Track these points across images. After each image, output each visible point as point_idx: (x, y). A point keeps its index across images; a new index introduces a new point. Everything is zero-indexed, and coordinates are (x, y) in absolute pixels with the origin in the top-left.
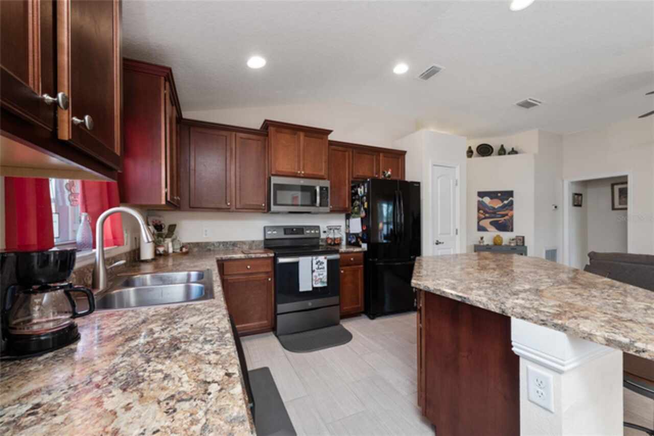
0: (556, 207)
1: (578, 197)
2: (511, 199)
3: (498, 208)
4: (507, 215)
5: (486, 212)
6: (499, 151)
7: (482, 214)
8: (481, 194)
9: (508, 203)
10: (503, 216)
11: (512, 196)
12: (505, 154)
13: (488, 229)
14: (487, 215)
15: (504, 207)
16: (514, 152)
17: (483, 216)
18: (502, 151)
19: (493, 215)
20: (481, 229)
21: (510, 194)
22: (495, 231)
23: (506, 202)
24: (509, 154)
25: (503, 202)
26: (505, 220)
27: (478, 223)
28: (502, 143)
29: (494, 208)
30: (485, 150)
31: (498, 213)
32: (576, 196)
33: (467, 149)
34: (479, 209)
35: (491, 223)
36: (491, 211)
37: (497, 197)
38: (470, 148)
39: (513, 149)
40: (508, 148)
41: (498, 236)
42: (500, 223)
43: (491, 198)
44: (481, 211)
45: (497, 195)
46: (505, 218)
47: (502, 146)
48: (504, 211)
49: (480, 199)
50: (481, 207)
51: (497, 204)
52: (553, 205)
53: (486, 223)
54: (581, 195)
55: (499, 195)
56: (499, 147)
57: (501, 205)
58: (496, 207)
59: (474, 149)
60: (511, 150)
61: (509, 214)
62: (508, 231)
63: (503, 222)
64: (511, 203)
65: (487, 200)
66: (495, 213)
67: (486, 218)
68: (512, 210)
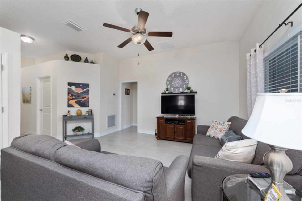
0: (114, 94)
1: (127, 91)
2: (87, 88)
3: (80, 93)
4: (85, 97)
5: (73, 95)
6: (85, 60)
7: (71, 96)
8: (70, 84)
9: (86, 90)
10: (83, 98)
11: (89, 87)
12: (88, 62)
13: (74, 106)
14: (74, 97)
15: (84, 93)
16: (92, 62)
17: (71, 98)
18: (86, 61)
19: (77, 97)
20: (70, 106)
21: (87, 85)
22: (79, 107)
23: (85, 90)
24: (90, 63)
25: (83, 90)
26: (84, 100)
27: (68, 102)
28: (87, 57)
29: (78, 93)
30: (76, 58)
31: (80, 96)
32: (126, 90)
33: (65, 55)
34: (69, 93)
35: (76, 102)
36: (77, 95)
37: (80, 87)
38: (67, 55)
39: (92, 61)
40: (90, 60)
41: (79, 110)
42: (82, 102)
43: (76, 87)
44: (70, 95)
45: (80, 85)
46: (84, 99)
47: (87, 58)
48: (84, 95)
49: (69, 87)
50: (70, 92)
51: (80, 91)
52: (113, 93)
53: (73, 102)
54: (129, 90)
55: (81, 85)
56: (85, 58)
57: (82, 91)
58: (79, 93)
59: (69, 56)
60: (91, 61)
61: (87, 97)
62: (86, 107)
63: (83, 102)
64: (88, 91)
65: (73, 88)
66: (78, 96)
67: (73, 99)
68: (88, 94)
